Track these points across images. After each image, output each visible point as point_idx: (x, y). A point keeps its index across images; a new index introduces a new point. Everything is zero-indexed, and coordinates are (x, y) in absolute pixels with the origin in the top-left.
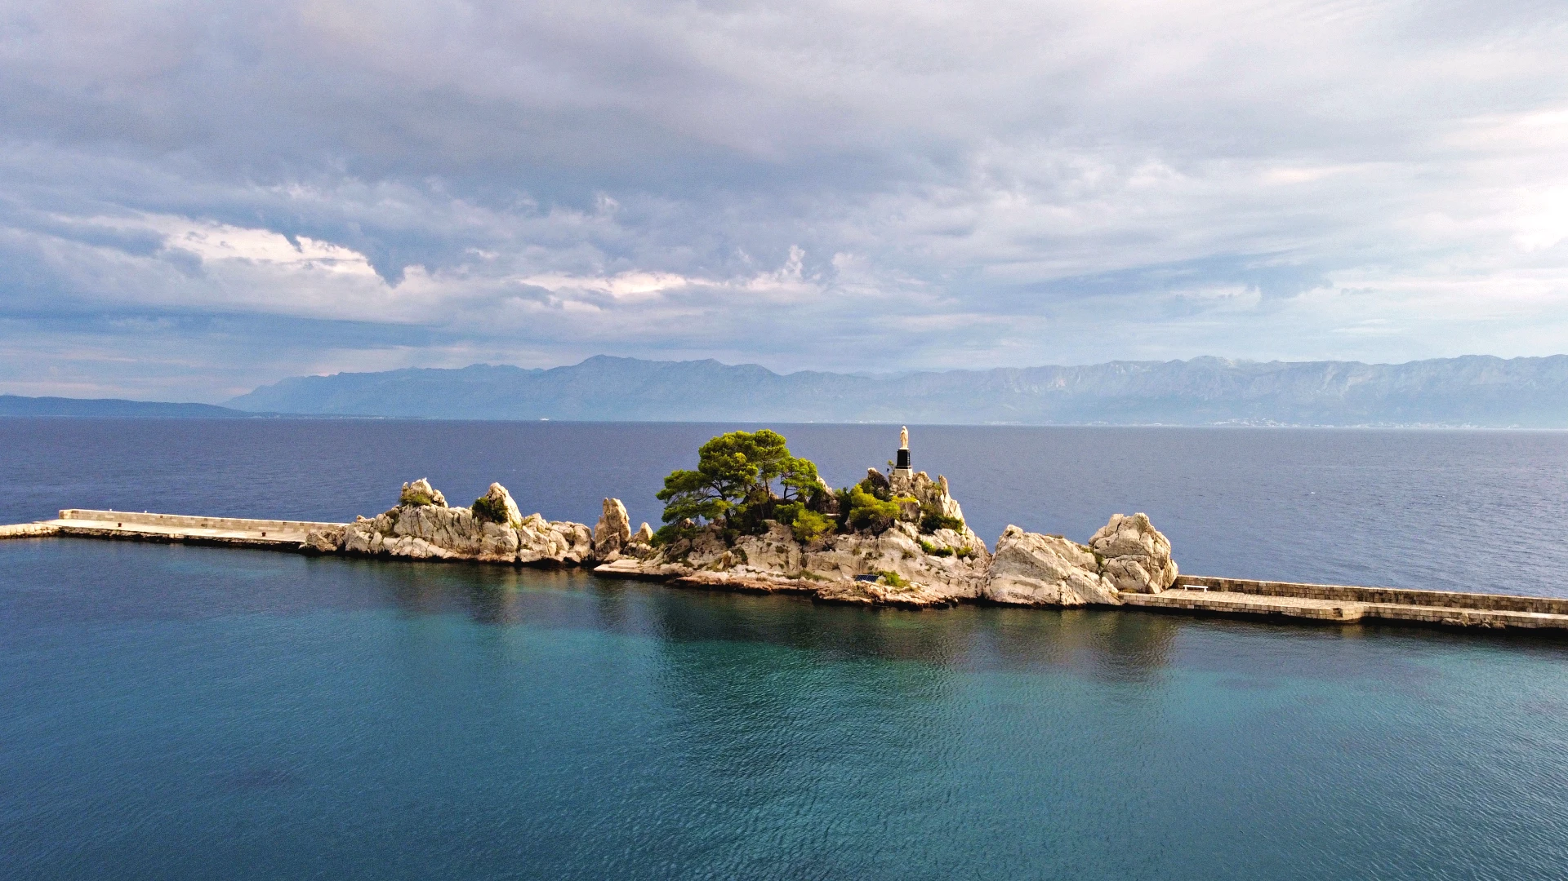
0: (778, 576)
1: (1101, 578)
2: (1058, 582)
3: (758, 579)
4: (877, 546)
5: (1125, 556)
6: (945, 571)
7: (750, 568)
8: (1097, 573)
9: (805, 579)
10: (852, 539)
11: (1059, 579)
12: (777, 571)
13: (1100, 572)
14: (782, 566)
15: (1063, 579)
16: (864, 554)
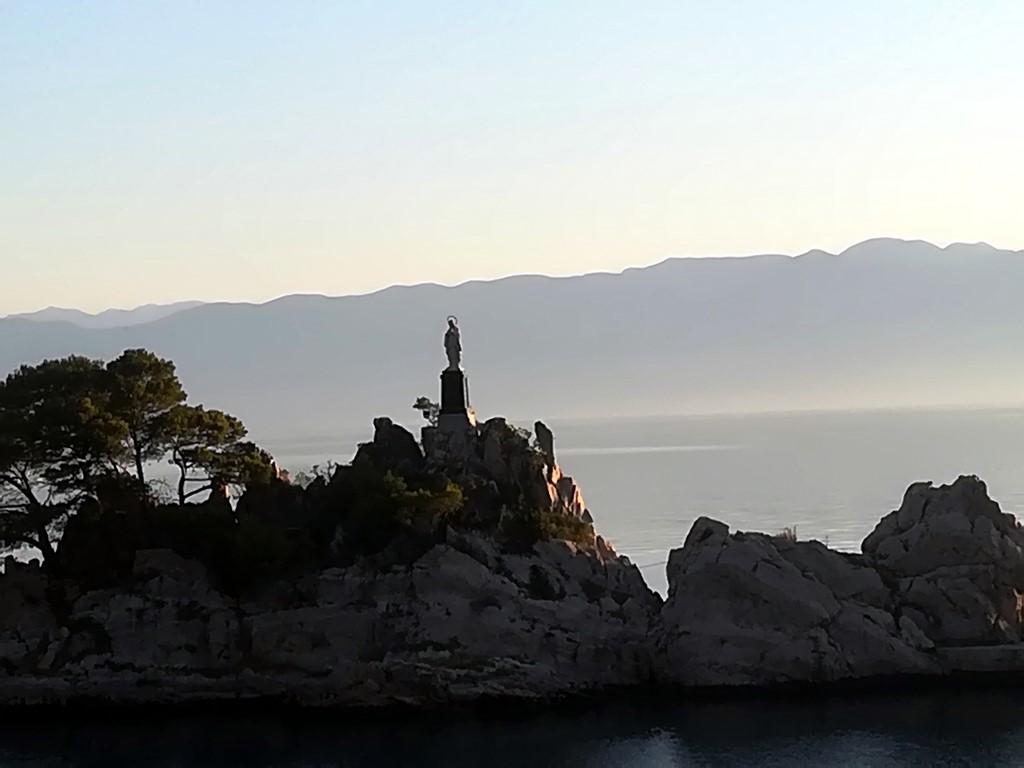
0: (186, 671)
1: (897, 621)
2: (813, 633)
3: (141, 683)
4: (412, 586)
5: (944, 570)
6: (566, 631)
7: (117, 659)
8: (887, 609)
9: (251, 673)
10: (352, 577)
11: (811, 626)
12: (182, 660)
13: (893, 606)
14: (191, 649)
15: (821, 625)
16: (382, 607)
